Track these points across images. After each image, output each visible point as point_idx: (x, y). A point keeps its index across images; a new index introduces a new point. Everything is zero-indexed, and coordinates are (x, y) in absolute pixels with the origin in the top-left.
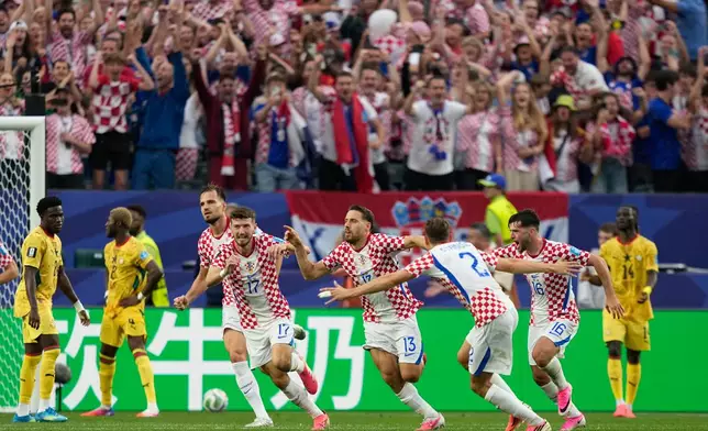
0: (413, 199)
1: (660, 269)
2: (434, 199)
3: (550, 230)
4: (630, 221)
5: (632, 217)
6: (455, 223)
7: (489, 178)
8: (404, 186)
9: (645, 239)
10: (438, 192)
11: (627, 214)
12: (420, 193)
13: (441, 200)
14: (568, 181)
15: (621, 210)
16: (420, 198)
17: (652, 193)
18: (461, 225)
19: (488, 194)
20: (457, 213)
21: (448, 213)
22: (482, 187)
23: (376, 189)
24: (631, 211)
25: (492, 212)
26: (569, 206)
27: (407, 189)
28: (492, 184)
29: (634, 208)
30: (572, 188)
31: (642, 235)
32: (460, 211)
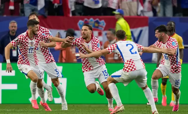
0: (86, 19)
1: (185, 47)
2: (94, 19)
3: (141, 31)
4: (172, 27)
5: (173, 26)
6: (103, 29)
7: (117, 11)
8: (82, 14)
9: (178, 35)
10: (96, 16)
11: (171, 25)
12: (89, 16)
13: (97, 19)
14: (148, 11)
15: (169, 23)
16: (89, 19)
17: (182, 17)
18: (105, 29)
19: (117, 17)
20: (103, 25)
21: (100, 25)
22: (114, 14)
23: (71, 15)
24: (173, 23)
25: (119, 24)
26: (149, 22)
27: (84, 15)
28: (118, 13)
29: (174, 23)
30: (150, 14)
31: (176, 33)
32: (105, 24)
